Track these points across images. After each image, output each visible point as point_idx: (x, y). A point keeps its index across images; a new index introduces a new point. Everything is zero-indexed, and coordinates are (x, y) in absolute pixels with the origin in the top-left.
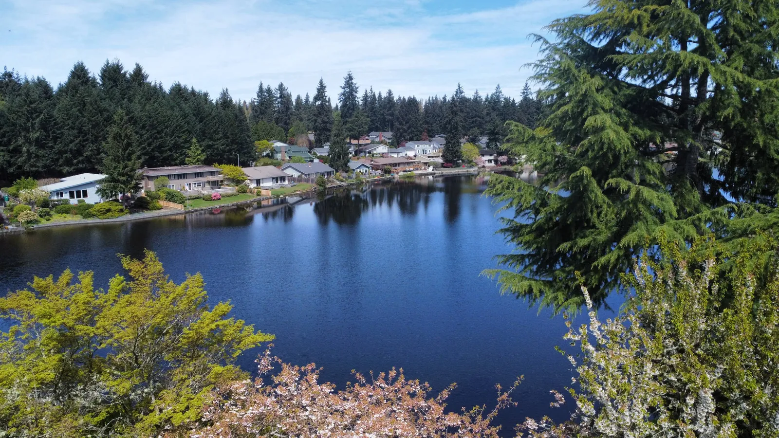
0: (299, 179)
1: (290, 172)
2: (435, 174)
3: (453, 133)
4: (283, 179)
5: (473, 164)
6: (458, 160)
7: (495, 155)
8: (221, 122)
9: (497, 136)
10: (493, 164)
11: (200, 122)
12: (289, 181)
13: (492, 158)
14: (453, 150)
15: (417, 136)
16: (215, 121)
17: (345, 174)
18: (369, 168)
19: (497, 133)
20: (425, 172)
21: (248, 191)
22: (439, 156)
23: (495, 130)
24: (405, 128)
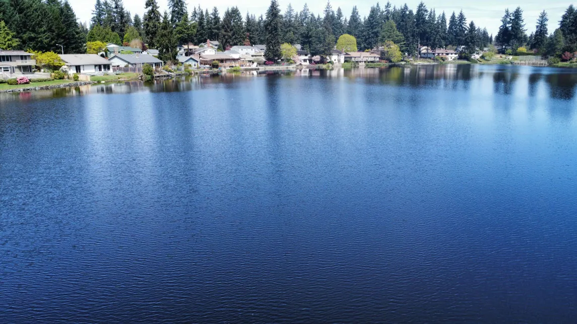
0: (126, 69)
1: (116, 62)
2: (258, 69)
3: (273, 34)
4: (107, 67)
5: (292, 61)
6: (278, 59)
7: (309, 55)
8: (45, 15)
9: (310, 39)
10: (308, 62)
11: (20, 13)
12: (114, 70)
13: (307, 58)
14: (273, 49)
15: (239, 42)
16: (38, 14)
17: (174, 67)
18: (197, 62)
19: (311, 37)
20: (250, 67)
21: (66, 77)
22: (261, 56)
23: (308, 33)
24: (230, 34)
